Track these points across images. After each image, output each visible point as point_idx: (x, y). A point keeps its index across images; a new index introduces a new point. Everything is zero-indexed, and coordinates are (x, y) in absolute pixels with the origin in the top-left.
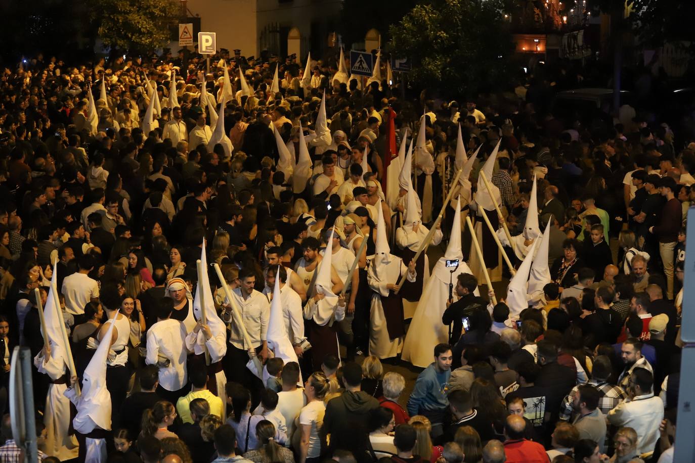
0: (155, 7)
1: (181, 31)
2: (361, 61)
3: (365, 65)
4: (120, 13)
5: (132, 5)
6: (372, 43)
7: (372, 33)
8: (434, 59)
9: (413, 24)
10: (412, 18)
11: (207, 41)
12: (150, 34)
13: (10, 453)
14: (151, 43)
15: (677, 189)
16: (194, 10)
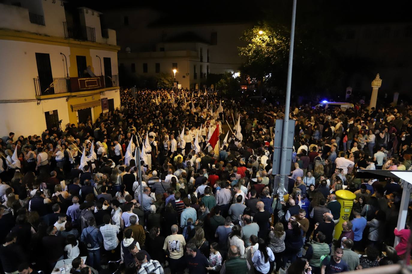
0: (169, 79)
1: (174, 84)
3: (211, 91)
4: (162, 80)
5: (165, 79)
6: (212, 87)
7: (212, 85)
8: (224, 90)
10: (220, 82)
11: (179, 86)
14: (168, 86)
15: (273, 116)
16: (177, 80)
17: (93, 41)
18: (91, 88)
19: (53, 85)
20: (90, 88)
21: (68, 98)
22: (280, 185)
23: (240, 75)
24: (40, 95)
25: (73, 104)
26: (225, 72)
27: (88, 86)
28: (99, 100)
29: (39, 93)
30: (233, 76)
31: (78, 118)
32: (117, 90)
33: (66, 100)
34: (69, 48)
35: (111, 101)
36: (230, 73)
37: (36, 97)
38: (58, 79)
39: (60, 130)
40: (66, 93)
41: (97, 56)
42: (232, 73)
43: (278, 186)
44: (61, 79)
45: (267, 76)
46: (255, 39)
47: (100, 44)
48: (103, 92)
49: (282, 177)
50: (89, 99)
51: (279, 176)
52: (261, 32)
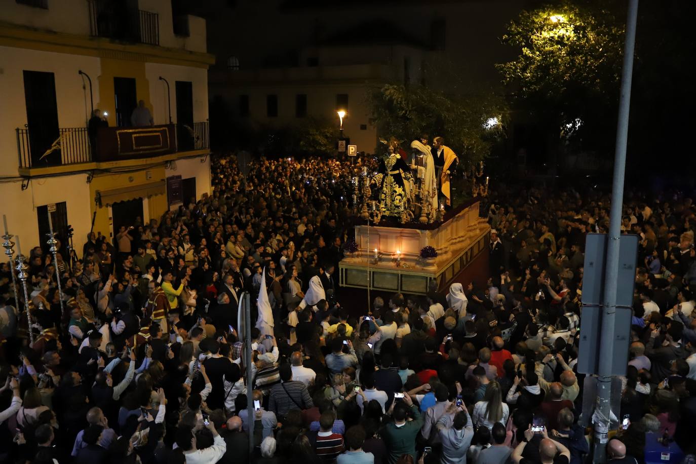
0: (328, 132)
1: (339, 144)
4: (311, 135)
5: (317, 131)
11: (352, 149)
12: (325, 145)
13: (239, 347)
14: (326, 150)
16: (346, 135)
17: (155, 44)
18: (144, 152)
19: (60, 145)
20: (141, 152)
21: (93, 173)
22: (599, 402)
23: (501, 122)
24: (30, 168)
25: (102, 189)
27: (138, 148)
28: (163, 180)
29: (27, 162)
30: (484, 126)
31: (111, 222)
32: (203, 158)
33: (86, 180)
34: (98, 59)
35: (190, 184)
37: (19, 171)
38: (71, 130)
39: (71, 249)
40: (86, 162)
41: (161, 78)
42: (483, 118)
43: (595, 406)
44: (77, 130)
45: (569, 126)
46: (541, 34)
47: (168, 50)
48: (170, 161)
49: (606, 380)
50: (140, 178)
51: (597, 378)
52: (554, 18)
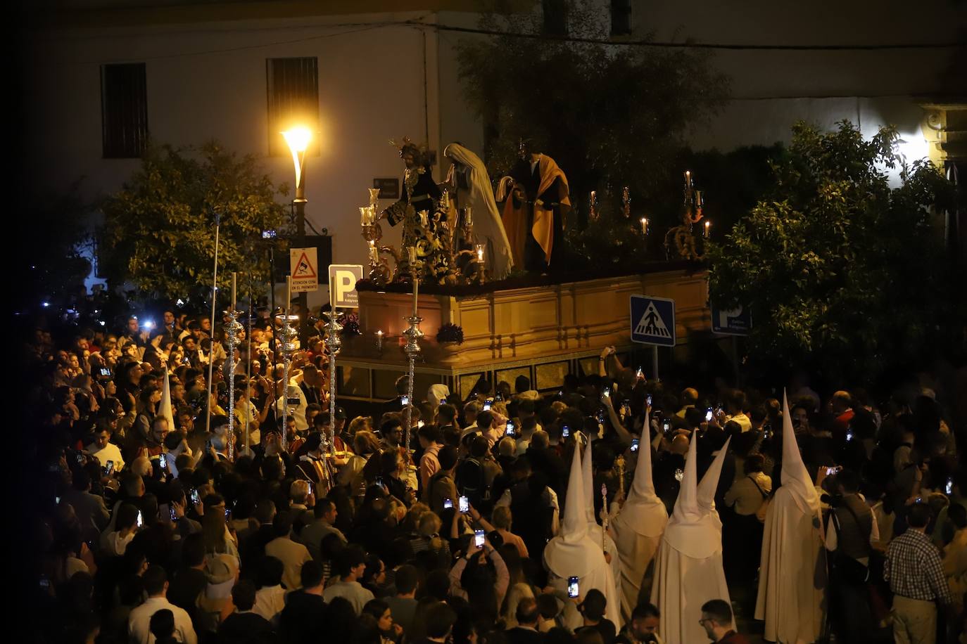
0: (241, 216)
1: (294, 263)
2: (652, 316)
3: (660, 324)
4: (172, 228)
5: (195, 212)
8: (796, 308)
9: (753, 240)
10: (751, 229)
11: (346, 281)
16: (317, 222)
23: (944, 146)
26: (797, 130)
30: (880, 165)
36: (849, 135)
42: (869, 134)
